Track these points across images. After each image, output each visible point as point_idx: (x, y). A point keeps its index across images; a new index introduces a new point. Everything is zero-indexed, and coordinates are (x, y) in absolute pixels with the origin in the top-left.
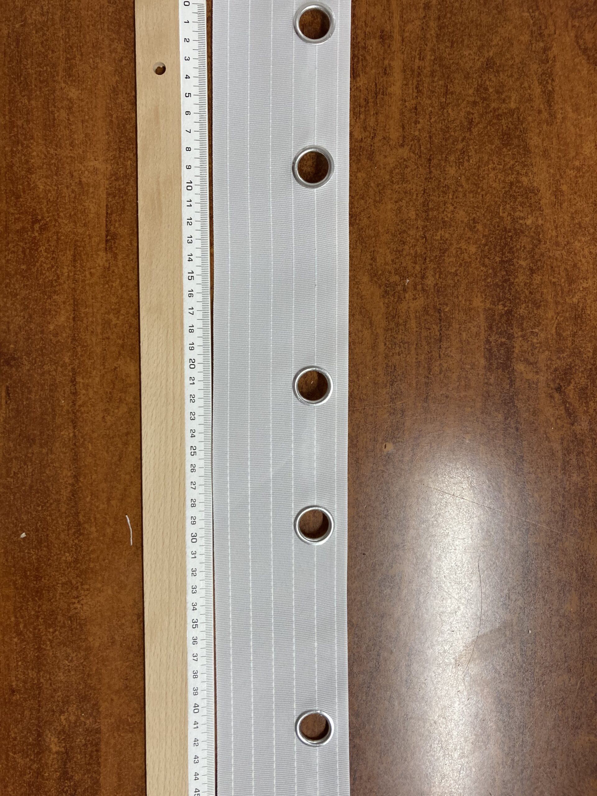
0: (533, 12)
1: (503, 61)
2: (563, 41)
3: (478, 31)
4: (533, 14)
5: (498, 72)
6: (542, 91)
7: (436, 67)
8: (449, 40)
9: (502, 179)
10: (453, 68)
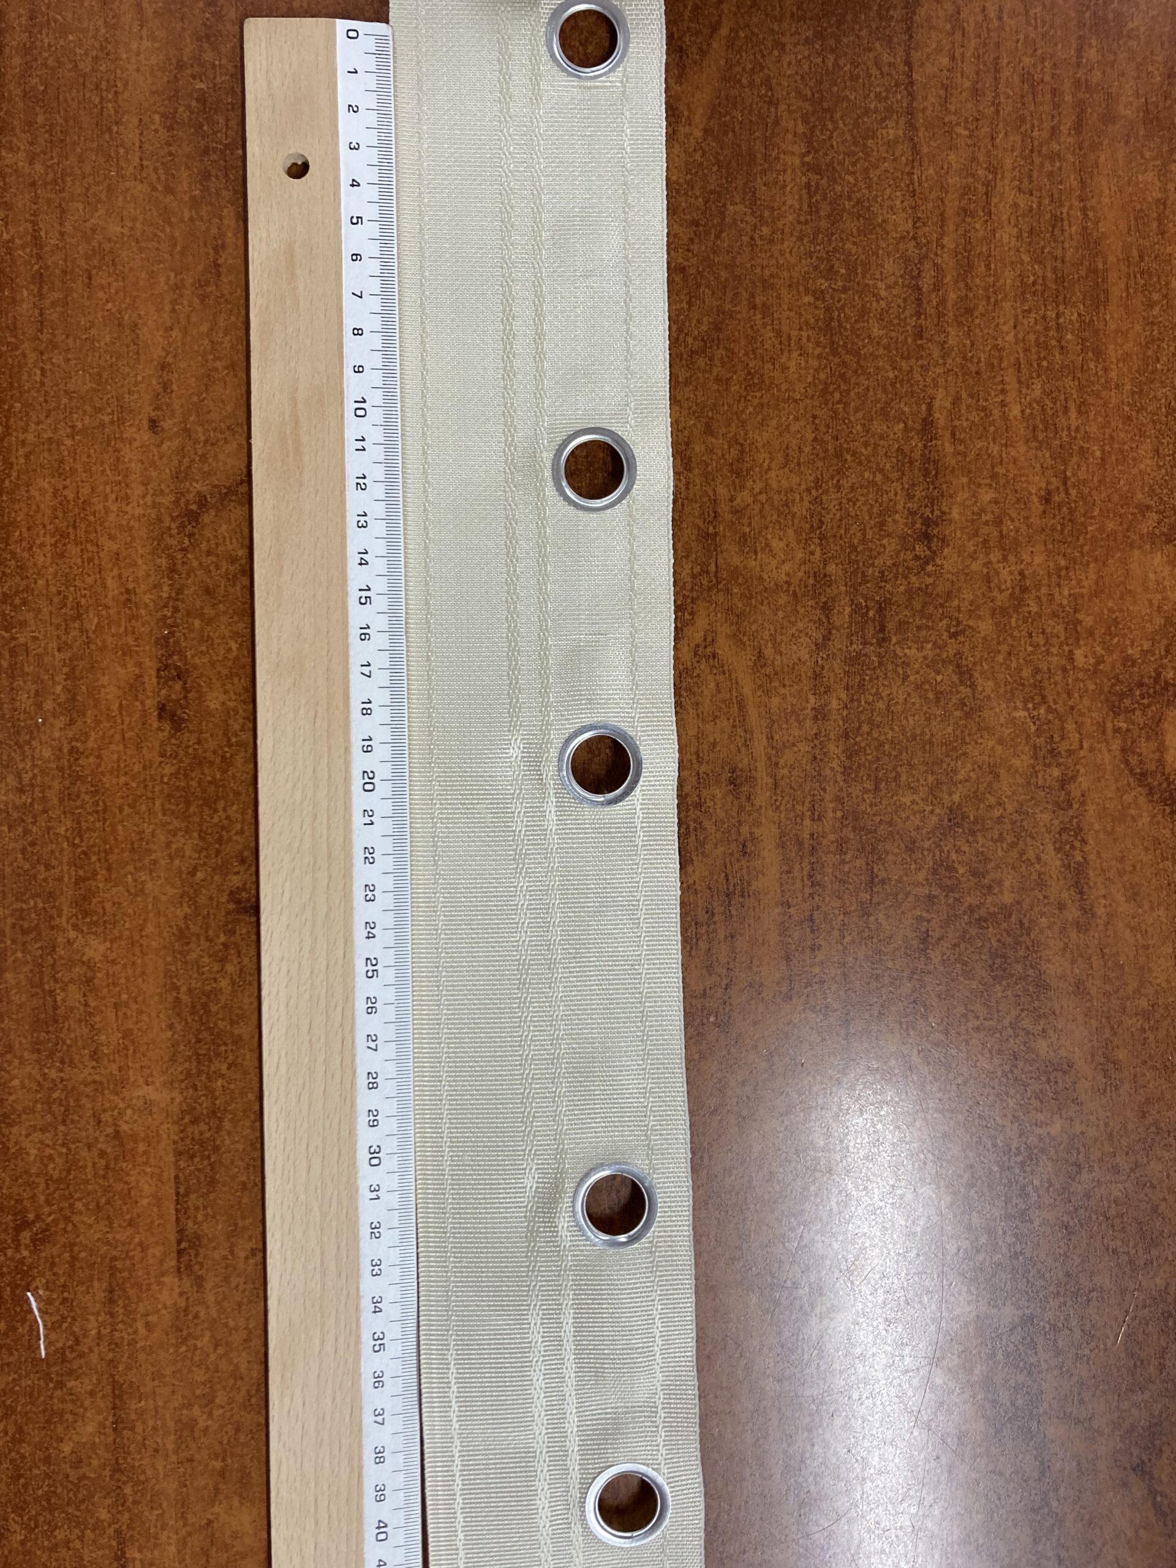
0: (1034, 709)
1: (980, 811)
2: (1099, 761)
3: (927, 755)
4: (1036, 713)
5: (973, 833)
6: (1064, 865)
7: (848, 833)
8: (869, 776)
9: (996, 1047)
10: (882, 830)
